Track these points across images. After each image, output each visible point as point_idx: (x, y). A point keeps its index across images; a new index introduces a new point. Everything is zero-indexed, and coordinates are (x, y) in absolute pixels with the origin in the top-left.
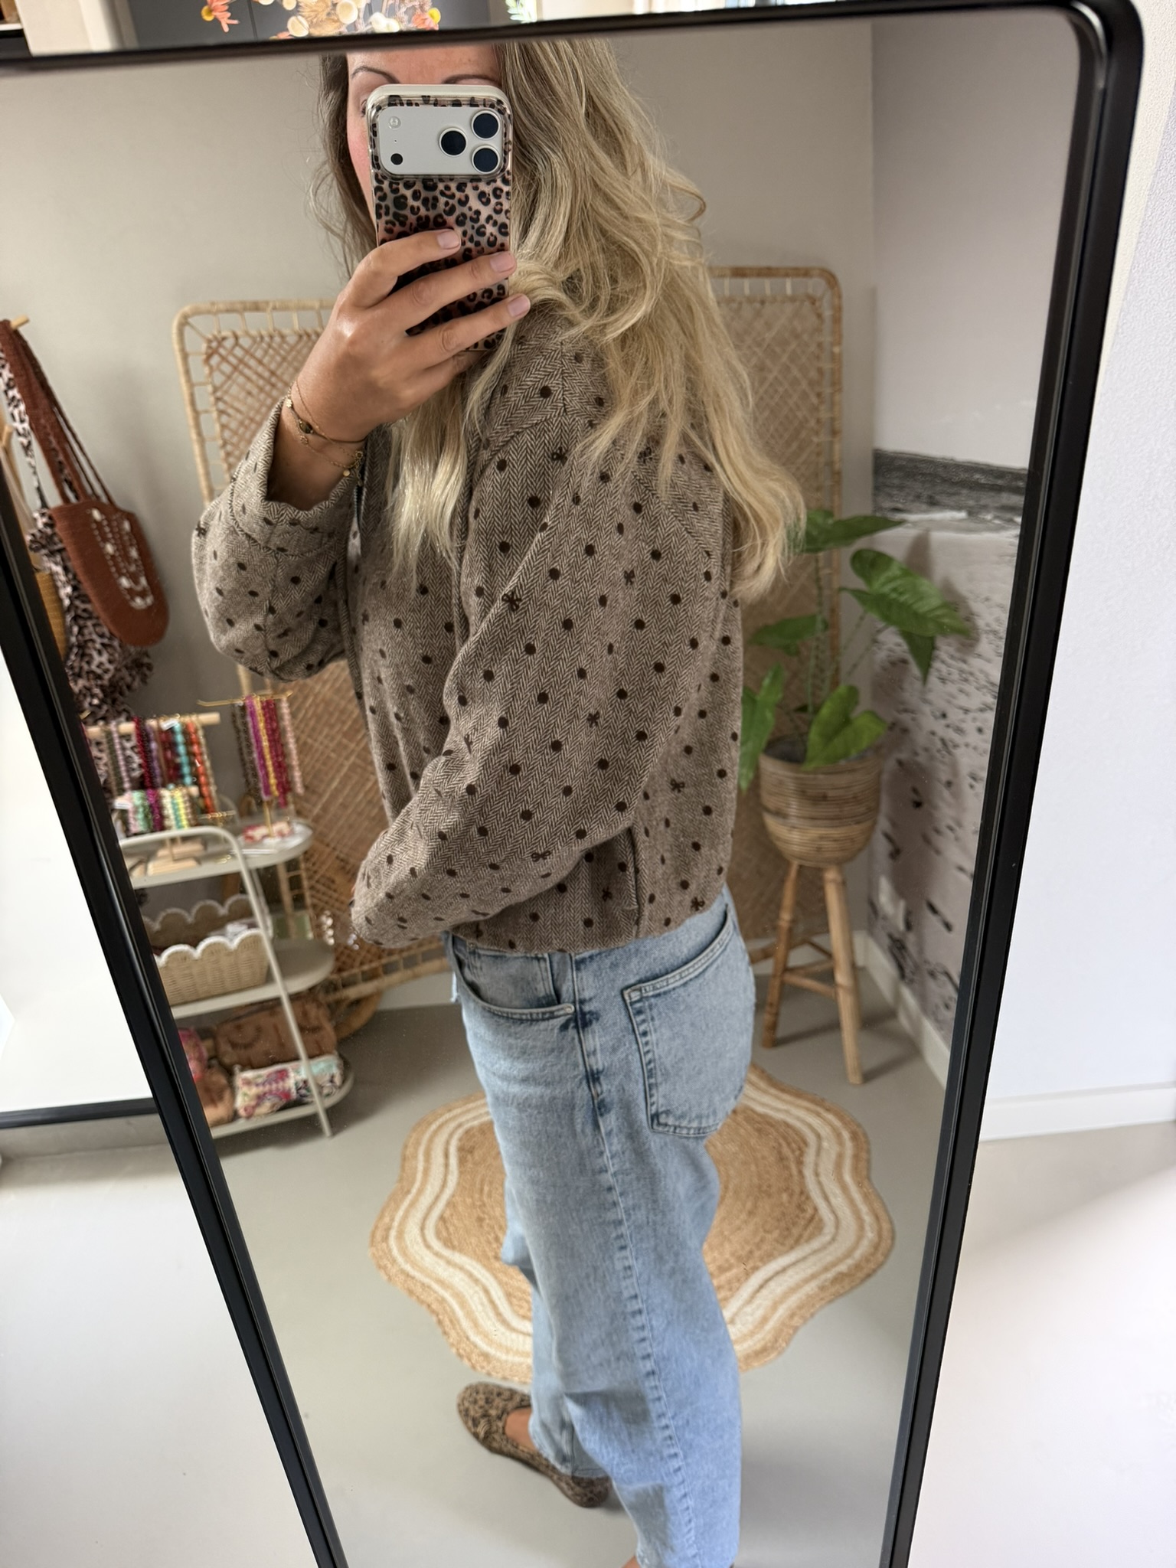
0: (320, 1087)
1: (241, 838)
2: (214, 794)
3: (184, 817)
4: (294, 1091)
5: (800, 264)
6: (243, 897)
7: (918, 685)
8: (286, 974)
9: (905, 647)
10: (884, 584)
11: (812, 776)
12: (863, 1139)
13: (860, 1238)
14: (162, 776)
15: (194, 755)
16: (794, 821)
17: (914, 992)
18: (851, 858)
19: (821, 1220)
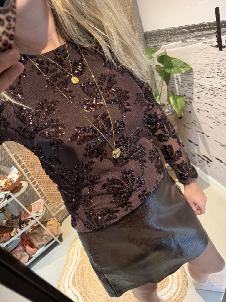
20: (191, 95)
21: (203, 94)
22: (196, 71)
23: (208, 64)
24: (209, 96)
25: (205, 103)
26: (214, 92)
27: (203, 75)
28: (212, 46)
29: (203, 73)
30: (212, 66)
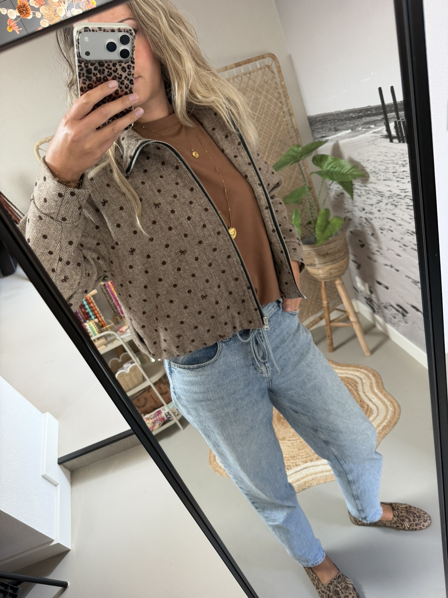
0: (174, 413)
1: (118, 332)
2: (103, 320)
3: (96, 331)
4: (165, 417)
5: (260, 55)
6: (125, 353)
7: (350, 201)
8: (150, 376)
9: (341, 188)
10: (327, 167)
11: (320, 247)
12: (378, 375)
13: (387, 411)
14: (83, 318)
15: (92, 307)
16: (318, 266)
17: (381, 316)
18: (343, 274)
19: (371, 409)
20: (370, 207)
21: (382, 205)
22: (371, 171)
23: (382, 162)
24: (390, 207)
25: (388, 218)
26: (394, 201)
27: (379, 178)
28: (382, 137)
29: (379, 174)
30: (385, 163)
